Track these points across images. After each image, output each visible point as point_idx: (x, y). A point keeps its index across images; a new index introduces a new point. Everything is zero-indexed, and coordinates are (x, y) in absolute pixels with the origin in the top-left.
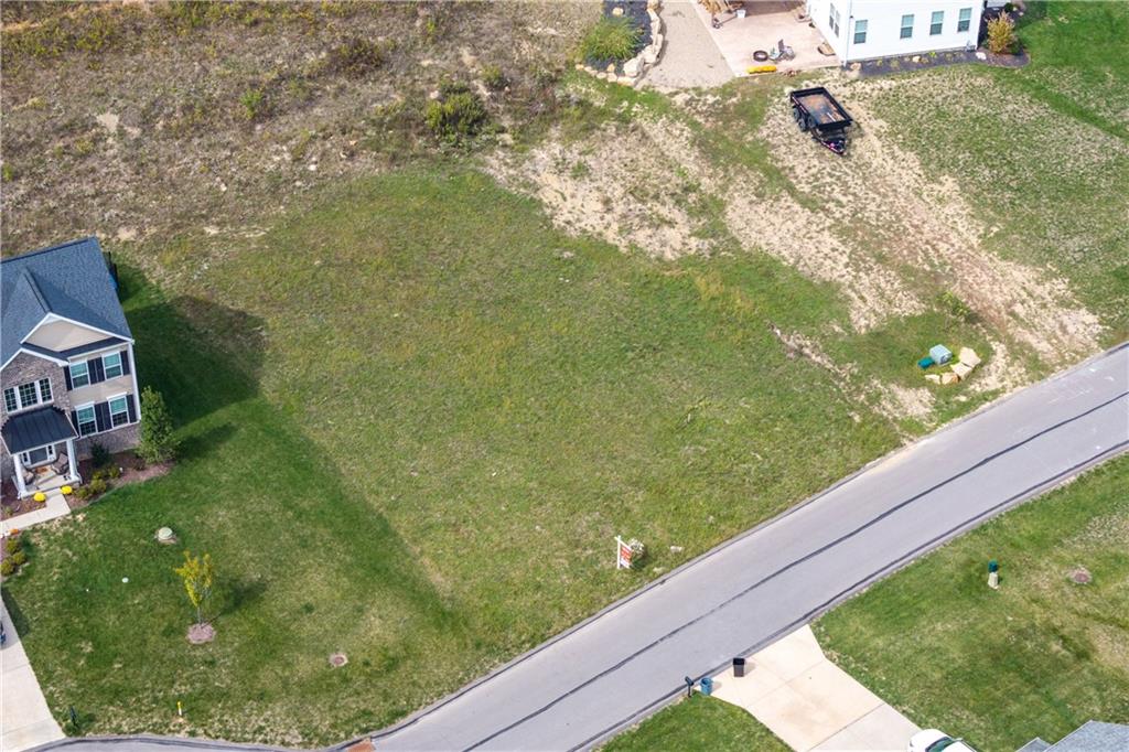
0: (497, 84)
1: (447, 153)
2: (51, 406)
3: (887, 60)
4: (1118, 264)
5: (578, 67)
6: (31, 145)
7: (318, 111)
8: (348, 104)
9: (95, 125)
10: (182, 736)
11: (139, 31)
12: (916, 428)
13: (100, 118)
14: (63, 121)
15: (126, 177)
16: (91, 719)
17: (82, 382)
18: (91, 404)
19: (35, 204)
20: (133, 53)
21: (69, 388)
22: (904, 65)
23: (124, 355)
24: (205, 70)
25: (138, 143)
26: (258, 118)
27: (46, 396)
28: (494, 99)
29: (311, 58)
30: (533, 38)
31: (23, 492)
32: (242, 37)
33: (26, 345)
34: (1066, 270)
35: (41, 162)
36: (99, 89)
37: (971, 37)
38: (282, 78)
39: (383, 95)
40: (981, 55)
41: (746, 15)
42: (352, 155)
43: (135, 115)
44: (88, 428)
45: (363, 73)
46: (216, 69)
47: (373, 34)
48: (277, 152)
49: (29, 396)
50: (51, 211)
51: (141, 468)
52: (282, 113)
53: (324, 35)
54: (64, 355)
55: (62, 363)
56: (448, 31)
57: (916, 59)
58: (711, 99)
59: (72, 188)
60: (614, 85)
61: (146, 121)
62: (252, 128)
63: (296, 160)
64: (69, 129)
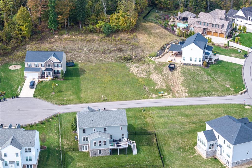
0: (135, 57)
1: (123, 62)
2: (51, 68)
3: (188, 64)
4: (197, 90)
5: (148, 57)
6: (75, 50)
7: (111, 54)
8: (116, 54)
9: (83, 49)
10: (44, 100)
11: (94, 41)
12: (152, 98)
13: (84, 49)
14: (80, 48)
15: (84, 56)
16: (36, 96)
17: (56, 67)
18: (57, 70)
19: (72, 56)
20: (92, 43)
21: (54, 67)
22: (190, 65)
23: (61, 65)
24: (100, 47)
25: (87, 52)
26: (103, 53)
27: (51, 67)
28: (134, 58)
29: (114, 48)
30: (144, 53)
31: (46, 77)
32: (106, 44)
33: (49, 59)
34: (189, 89)
35: (75, 52)
36: (86, 46)
37: (201, 63)
38: (108, 50)
39: (120, 54)
40: (202, 66)
41: (176, 56)
42: (112, 60)
43: (88, 49)
44: (56, 73)
45: (119, 51)
46: (101, 47)
47: (123, 47)
48: (103, 57)
49: (49, 66)
50: (73, 57)
51: (60, 79)
52: (106, 53)
53: (117, 46)
54: (54, 62)
55: (53, 63)
56: (133, 49)
57: (192, 64)
58: (161, 63)
59: (77, 55)
60: (150, 60)
61: (89, 50)
62: (102, 54)
63: (105, 59)
64: (80, 49)
